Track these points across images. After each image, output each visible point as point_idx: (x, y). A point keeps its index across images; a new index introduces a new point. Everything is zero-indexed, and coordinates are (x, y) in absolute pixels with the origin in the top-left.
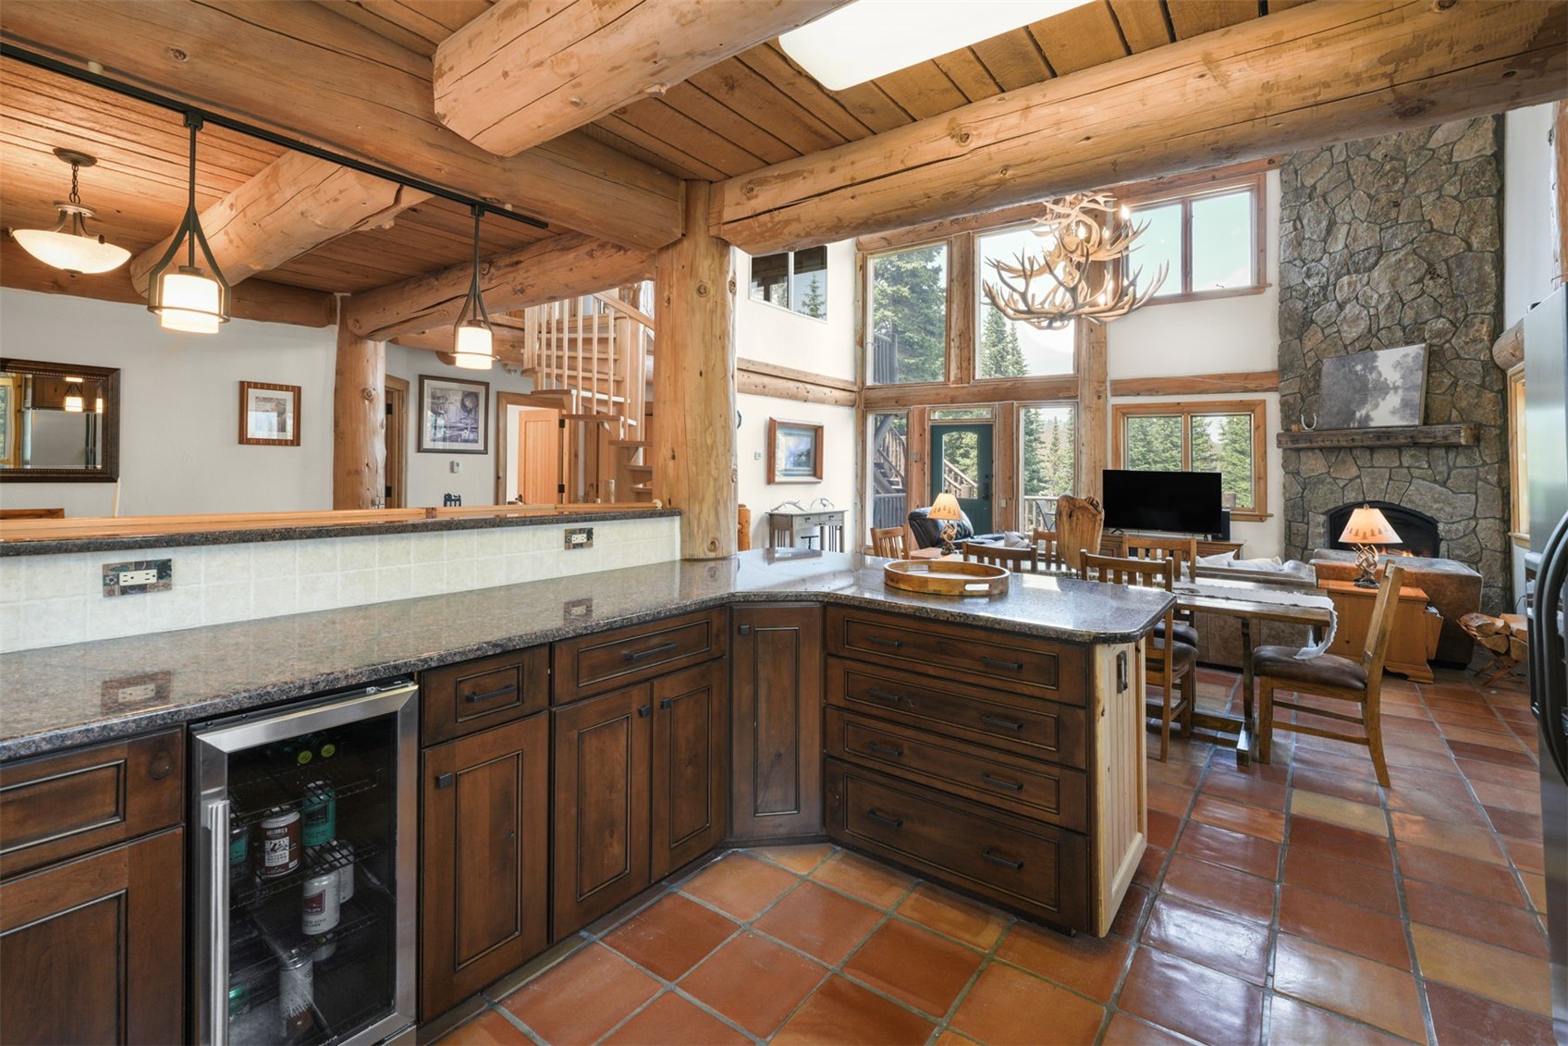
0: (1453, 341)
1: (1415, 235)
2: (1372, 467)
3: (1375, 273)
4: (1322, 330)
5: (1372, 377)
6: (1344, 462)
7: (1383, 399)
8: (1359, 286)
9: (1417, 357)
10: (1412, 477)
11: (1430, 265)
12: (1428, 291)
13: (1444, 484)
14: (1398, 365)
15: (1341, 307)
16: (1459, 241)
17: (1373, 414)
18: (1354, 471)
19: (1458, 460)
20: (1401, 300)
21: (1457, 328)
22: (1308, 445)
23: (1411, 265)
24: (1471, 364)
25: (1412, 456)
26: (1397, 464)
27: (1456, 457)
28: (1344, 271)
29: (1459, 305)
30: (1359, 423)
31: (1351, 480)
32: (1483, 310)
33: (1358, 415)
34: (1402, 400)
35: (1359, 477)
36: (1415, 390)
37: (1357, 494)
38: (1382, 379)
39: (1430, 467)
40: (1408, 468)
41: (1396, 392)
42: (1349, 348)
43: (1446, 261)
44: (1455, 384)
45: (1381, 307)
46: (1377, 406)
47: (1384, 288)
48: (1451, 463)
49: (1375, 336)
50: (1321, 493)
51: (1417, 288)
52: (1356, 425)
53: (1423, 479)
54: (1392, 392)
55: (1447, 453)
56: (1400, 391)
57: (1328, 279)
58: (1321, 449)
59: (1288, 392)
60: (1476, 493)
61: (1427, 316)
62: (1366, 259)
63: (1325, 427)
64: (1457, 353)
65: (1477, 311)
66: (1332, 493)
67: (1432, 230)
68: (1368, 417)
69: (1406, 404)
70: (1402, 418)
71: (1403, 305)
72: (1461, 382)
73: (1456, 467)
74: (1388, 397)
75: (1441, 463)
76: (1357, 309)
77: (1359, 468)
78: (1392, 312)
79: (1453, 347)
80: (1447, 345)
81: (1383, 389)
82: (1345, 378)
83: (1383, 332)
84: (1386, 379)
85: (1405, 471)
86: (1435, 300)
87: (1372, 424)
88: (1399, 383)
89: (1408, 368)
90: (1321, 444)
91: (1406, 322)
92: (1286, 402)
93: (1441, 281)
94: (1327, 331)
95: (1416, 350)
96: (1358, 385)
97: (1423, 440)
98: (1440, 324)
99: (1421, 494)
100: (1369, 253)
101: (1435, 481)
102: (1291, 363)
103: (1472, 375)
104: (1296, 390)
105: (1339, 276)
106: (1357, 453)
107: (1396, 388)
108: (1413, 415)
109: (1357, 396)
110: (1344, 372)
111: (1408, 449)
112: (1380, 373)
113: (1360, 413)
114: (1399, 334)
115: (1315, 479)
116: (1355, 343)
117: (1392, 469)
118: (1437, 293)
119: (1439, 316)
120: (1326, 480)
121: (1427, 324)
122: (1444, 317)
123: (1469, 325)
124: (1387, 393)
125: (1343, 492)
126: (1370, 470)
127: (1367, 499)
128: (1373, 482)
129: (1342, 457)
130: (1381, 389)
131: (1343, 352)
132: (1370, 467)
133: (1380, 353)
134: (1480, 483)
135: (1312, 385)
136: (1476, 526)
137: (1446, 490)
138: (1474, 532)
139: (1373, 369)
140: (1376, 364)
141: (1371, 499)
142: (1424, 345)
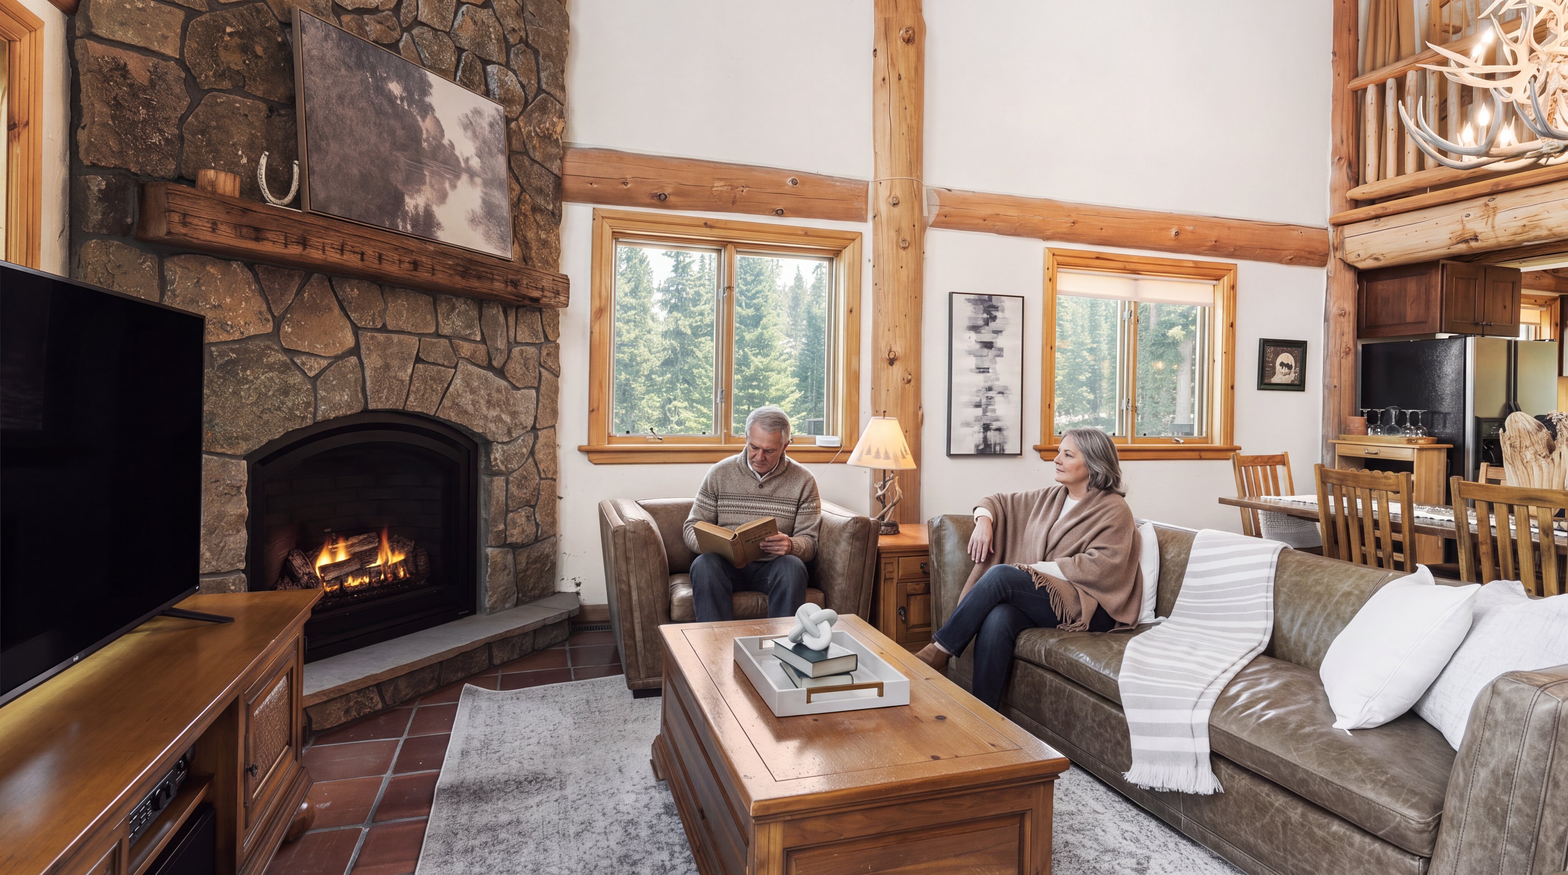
0: (522, 121)
2: (384, 329)
5: (426, 125)
6: (314, 308)
7: (454, 187)
9: (493, 126)
10: (457, 359)
13: (501, 373)
14: (467, 124)
17: (440, 213)
18: (347, 338)
19: (520, 331)
21: (526, 104)
22: (294, 250)
24: (539, 172)
25: (462, 315)
26: (432, 330)
27: (516, 326)
29: (531, 66)
30: (414, 224)
31: (337, 358)
32: (557, 94)
33: (409, 204)
34: (484, 201)
35: (355, 351)
36: (499, 190)
37: (353, 396)
38: (445, 141)
39: (483, 341)
40: (450, 339)
41: (472, 181)
44: (519, 196)
46: (443, 197)
48: (511, 335)
49: (407, 28)
52: (410, 229)
53: (473, 363)
54: (465, 177)
55: (506, 318)
56: (478, 182)
58: (252, 263)
61: (492, 52)
63: (335, 210)
64: (525, 146)
65: (552, 92)
66: (285, 391)
68: (429, 215)
69: (489, 210)
70: (489, 239)
71: (459, 4)
72: (525, 197)
73: (516, 344)
74: (460, 184)
75: (500, 334)
77: (355, 329)
79: (519, 132)
80: (516, 125)
81: (450, 166)
82: (368, 95)
83: (426, 33)
84: (452, 145)
85: (446, 344)
86: (504, 32)
89: (485, 140)
90: (333, 256)
91: (465, 39)
95: (489, 109)
96: (401, 133)
98: (511, 79)
99: (472, 391)
101: (490, 367)
103: (540, 191)
104: (170, 50)
107: (472, 174)
108: (502, 238)
109: (400, 156)
110: (363, 81)
111: (454, 300)
112: (437, 122)
113: (414, 202)
114: (449, 58)
115: (233, 351)
116: (366, 18)
117: (423, 339)
118: (510, 23)
119: (507, 65)
120: (265, 355)
121: (489, 68)
122: (514, 72)
123: (543, 109)
124: (458, 177)
125: (315, 390)
126: (381, 337)
127: (372, 406)
128: (387, 367)
129: (311, 295)
130: (445, 162)
131: (333, 20)
132: (379, 330)
133: (432, 77)
134: (545, 373)
135: (234, 61)
136: (534, 444)
137: (506, 383)
138: (532, 453)
139: (426, 110)
140: (428, 99)
141: (380, 406)
142: (501, 108)
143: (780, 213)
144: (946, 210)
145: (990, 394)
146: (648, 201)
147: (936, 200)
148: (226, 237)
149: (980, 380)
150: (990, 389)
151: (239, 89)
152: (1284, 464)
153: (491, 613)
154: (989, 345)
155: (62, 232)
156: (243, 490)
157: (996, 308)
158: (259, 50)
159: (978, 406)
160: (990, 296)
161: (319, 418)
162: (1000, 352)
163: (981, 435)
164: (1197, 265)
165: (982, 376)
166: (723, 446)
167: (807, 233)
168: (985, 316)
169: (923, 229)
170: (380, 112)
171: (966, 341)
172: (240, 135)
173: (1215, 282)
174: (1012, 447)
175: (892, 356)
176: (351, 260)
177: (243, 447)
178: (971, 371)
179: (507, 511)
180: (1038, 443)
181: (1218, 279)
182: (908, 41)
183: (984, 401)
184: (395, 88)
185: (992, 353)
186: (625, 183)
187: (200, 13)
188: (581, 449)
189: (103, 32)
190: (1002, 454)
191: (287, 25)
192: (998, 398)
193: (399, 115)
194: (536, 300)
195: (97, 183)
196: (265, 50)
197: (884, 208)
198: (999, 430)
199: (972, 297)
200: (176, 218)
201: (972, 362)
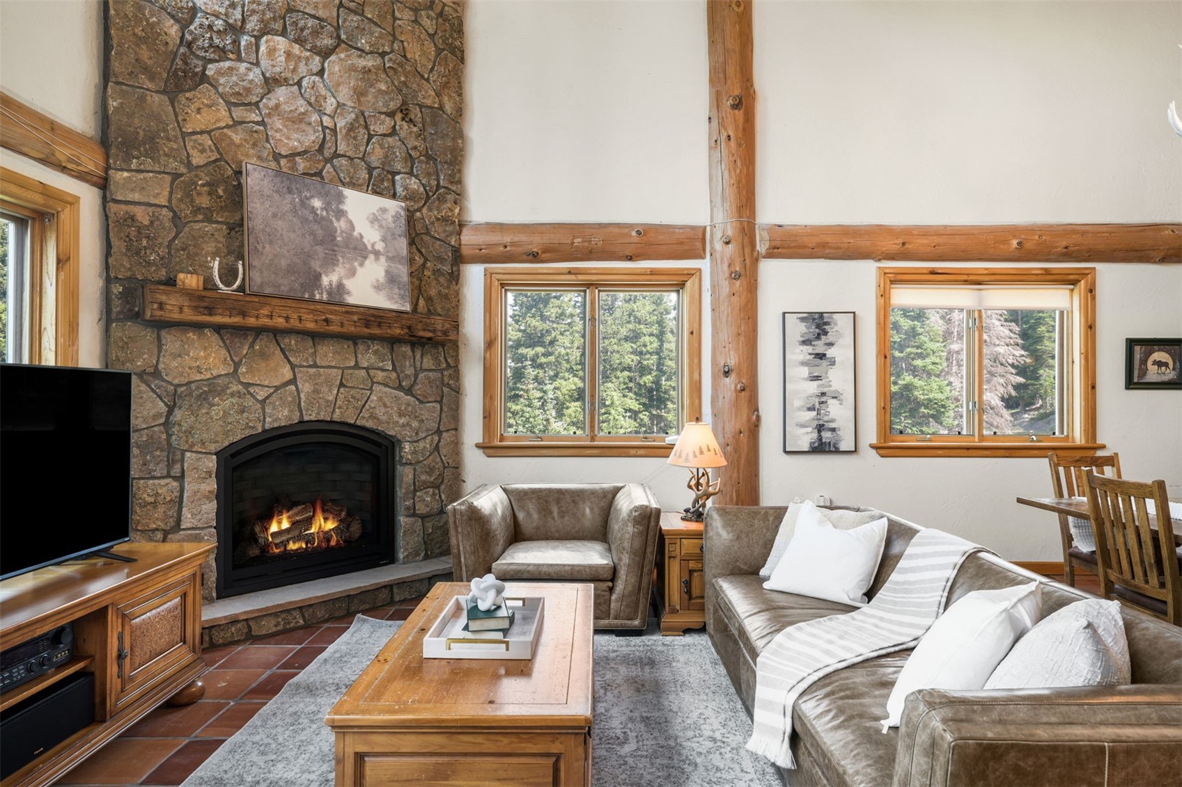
0: (425, 210)
1: (387, 49)
2: (315, 366)
3: (334, 65)
4: (229, 104)
5: (340, 225)
6: (263, 355)
7: (361, 265)
8: (303, 69)
9: (396, 217)
10: (373, 383)
11: (404, 103)
12: (403, 134)
13: (409, 391)
14: (374, 220)
15: (271, 83)
16: (433, 93)
17: (349, 284)
18: (287, 373)
19: (425, 360)
20: (367, 127)
21: (428, 198)
22: (236, 320)
23: (384, 88)
24: (440, 246)
25: (376, 352)
26: (352, 364)
27: (422, 358)
28: (278, 26)
29: (431, 170)
30: (329, 294)
31: (277, 388)
32: (454, 188)
33: (325, 280)
34: (387, 272)
35: (293, 381)
36: (400, 263)
37: (291, 411)
38: (355, 234)
39: (395, 369)
40: (367, 369)
41: (377, 259)
42: (283, 162)
43: (421, 106)
44: (424, 265)
45: (341, 123)
46: (352, 273)
47: (344, 94)
48: (418, 364)
49: (329, 160)
50: (216, 412)
51: (389, 122)
52: (325, 297)
53: (386, 385)
54: (372, 257)
55: (413, 352)
56: (383, 259)
57: (243, 21)
58: (218, 329)
59: (136, 197)
60: (440, 402)
61: (398, 166)
62: (316, 33)
63: (268, 291)
64: (427, 228)
65: (450, 187)
66: (242, 410)
67: (405, 56)
68: (340, 286)
69: (391, 279)
70: (391, 299)
71: (370, 137)
72: (429, 264)
73: (422, 370)
74: (367, 262)
75: (407, 363)
76: (301, 105)
77: (293, 367)
78: (355, 138)
79: (423, 219)
80: (418, 214)
81: (360, 251)
82: (294, 211)
83: (344, 161)
84: (361, 237)
85: (363, 373)
86: (408, 150)
87: (351, 300)
88: (380, 246)
89: (389, 229)
90: (266, 321)
91: (375, 160)
92: (133, 218)
93: (415, 129)
94: (238, 113)
95: (394, 207)
96: (320, 233)
97: (422, 334)
98: (414, 184)
99: (385, 406)
100: (322, 28)
101: (400, 387)
102: (152, 139)
103: (440, 259)
104: (163, 201)
105: (265, 31)
106: (292, 341)
107: (377, 254)
108: (402, 297)
109: (319, 249)
110: (292, 202)
111: (370, 342)
112: (351, 223)
113: (329, 279)
114: (364, 175)
115: (205, 385)
116: (297, 159)
117: (345, 371)
118: (412, 142)
119: (411, 173)
120: (228, 388)
121: (397, 177)
122: (416, 177)
123: (442, 199)
124: (365, 258)
125: (263, 409)
126: (312, 371)
127: (306, 418)
128: (316, 391)
129: (261, 346)
130: (355, 249)
131: (273, 165)
132: (310, 366)
133: (348, 192)
134: (446, 390)
135: (204, 201)
136: (439, 441)
137: (413, 399)
138: (437, 448)
139: (340, 214)
140: (344, 207)
141: (313, 418)
142: (403, 204)
143: (630, 258)
144: (778, 243)
145: (824, 399)
146: (525, 257)
147: (766, 236)
148: (189, 315)
149: (813, 387)
150: (823, 394)
151: (209, 220)
152: (1113, 466)
153: (404, 563)
154: (821, 356)
155: (99, 320)
156: (214, 476)
157: (827, 323)
158: (220, 192)
159: (810, 409)
160: (822, 313)
161: (267, 426)
162: (833, 363)
163: (815, 435)
164: (1047, 272)
165: (815, 383)
166: (589, 443)
167: (653, 272)
168: (817, 331)
169: (755, 261)
170: (305, 221)
171: (799, 353)
172: (210, 247)
173: (1072, 287)
174: (846, 444)
175: (727, 370)
176: (279, 322)
177: (213, 447)
178: (806, 379)
179: (415, 490)
180: (874, 441)
181: (1074, 283)
182: (736, 106)
183: (817, 406)
184: (317, 203)
185: (824, 363)
186: (505, 247)
187: (181, 175)
188: (478, 446)
189: (119, 198)
190: (837, 451)
191: (238, 173)
192: (831, 401)
193: (318, 220)
194: (430, 339)
195: (117, 289)
196: (224, 191)
197: (719, 246)
198: (833, 430)
199: (805, 315)
200: (156, 306)
201: (805, 372)
